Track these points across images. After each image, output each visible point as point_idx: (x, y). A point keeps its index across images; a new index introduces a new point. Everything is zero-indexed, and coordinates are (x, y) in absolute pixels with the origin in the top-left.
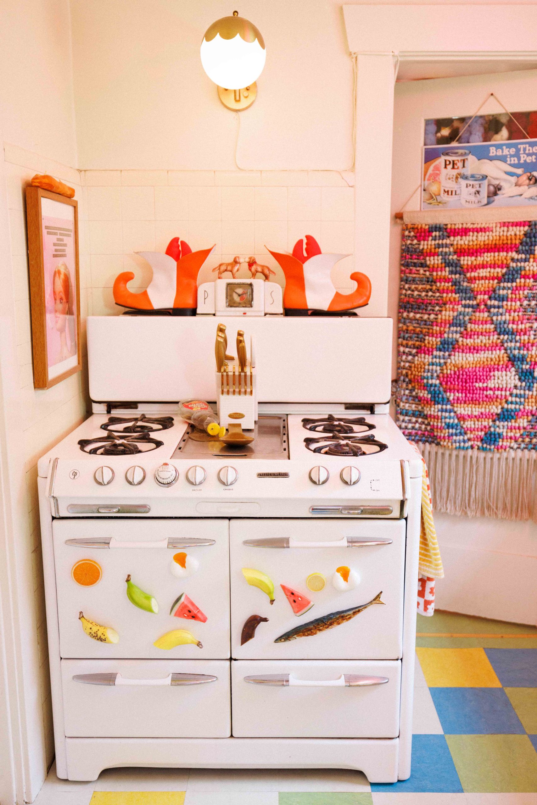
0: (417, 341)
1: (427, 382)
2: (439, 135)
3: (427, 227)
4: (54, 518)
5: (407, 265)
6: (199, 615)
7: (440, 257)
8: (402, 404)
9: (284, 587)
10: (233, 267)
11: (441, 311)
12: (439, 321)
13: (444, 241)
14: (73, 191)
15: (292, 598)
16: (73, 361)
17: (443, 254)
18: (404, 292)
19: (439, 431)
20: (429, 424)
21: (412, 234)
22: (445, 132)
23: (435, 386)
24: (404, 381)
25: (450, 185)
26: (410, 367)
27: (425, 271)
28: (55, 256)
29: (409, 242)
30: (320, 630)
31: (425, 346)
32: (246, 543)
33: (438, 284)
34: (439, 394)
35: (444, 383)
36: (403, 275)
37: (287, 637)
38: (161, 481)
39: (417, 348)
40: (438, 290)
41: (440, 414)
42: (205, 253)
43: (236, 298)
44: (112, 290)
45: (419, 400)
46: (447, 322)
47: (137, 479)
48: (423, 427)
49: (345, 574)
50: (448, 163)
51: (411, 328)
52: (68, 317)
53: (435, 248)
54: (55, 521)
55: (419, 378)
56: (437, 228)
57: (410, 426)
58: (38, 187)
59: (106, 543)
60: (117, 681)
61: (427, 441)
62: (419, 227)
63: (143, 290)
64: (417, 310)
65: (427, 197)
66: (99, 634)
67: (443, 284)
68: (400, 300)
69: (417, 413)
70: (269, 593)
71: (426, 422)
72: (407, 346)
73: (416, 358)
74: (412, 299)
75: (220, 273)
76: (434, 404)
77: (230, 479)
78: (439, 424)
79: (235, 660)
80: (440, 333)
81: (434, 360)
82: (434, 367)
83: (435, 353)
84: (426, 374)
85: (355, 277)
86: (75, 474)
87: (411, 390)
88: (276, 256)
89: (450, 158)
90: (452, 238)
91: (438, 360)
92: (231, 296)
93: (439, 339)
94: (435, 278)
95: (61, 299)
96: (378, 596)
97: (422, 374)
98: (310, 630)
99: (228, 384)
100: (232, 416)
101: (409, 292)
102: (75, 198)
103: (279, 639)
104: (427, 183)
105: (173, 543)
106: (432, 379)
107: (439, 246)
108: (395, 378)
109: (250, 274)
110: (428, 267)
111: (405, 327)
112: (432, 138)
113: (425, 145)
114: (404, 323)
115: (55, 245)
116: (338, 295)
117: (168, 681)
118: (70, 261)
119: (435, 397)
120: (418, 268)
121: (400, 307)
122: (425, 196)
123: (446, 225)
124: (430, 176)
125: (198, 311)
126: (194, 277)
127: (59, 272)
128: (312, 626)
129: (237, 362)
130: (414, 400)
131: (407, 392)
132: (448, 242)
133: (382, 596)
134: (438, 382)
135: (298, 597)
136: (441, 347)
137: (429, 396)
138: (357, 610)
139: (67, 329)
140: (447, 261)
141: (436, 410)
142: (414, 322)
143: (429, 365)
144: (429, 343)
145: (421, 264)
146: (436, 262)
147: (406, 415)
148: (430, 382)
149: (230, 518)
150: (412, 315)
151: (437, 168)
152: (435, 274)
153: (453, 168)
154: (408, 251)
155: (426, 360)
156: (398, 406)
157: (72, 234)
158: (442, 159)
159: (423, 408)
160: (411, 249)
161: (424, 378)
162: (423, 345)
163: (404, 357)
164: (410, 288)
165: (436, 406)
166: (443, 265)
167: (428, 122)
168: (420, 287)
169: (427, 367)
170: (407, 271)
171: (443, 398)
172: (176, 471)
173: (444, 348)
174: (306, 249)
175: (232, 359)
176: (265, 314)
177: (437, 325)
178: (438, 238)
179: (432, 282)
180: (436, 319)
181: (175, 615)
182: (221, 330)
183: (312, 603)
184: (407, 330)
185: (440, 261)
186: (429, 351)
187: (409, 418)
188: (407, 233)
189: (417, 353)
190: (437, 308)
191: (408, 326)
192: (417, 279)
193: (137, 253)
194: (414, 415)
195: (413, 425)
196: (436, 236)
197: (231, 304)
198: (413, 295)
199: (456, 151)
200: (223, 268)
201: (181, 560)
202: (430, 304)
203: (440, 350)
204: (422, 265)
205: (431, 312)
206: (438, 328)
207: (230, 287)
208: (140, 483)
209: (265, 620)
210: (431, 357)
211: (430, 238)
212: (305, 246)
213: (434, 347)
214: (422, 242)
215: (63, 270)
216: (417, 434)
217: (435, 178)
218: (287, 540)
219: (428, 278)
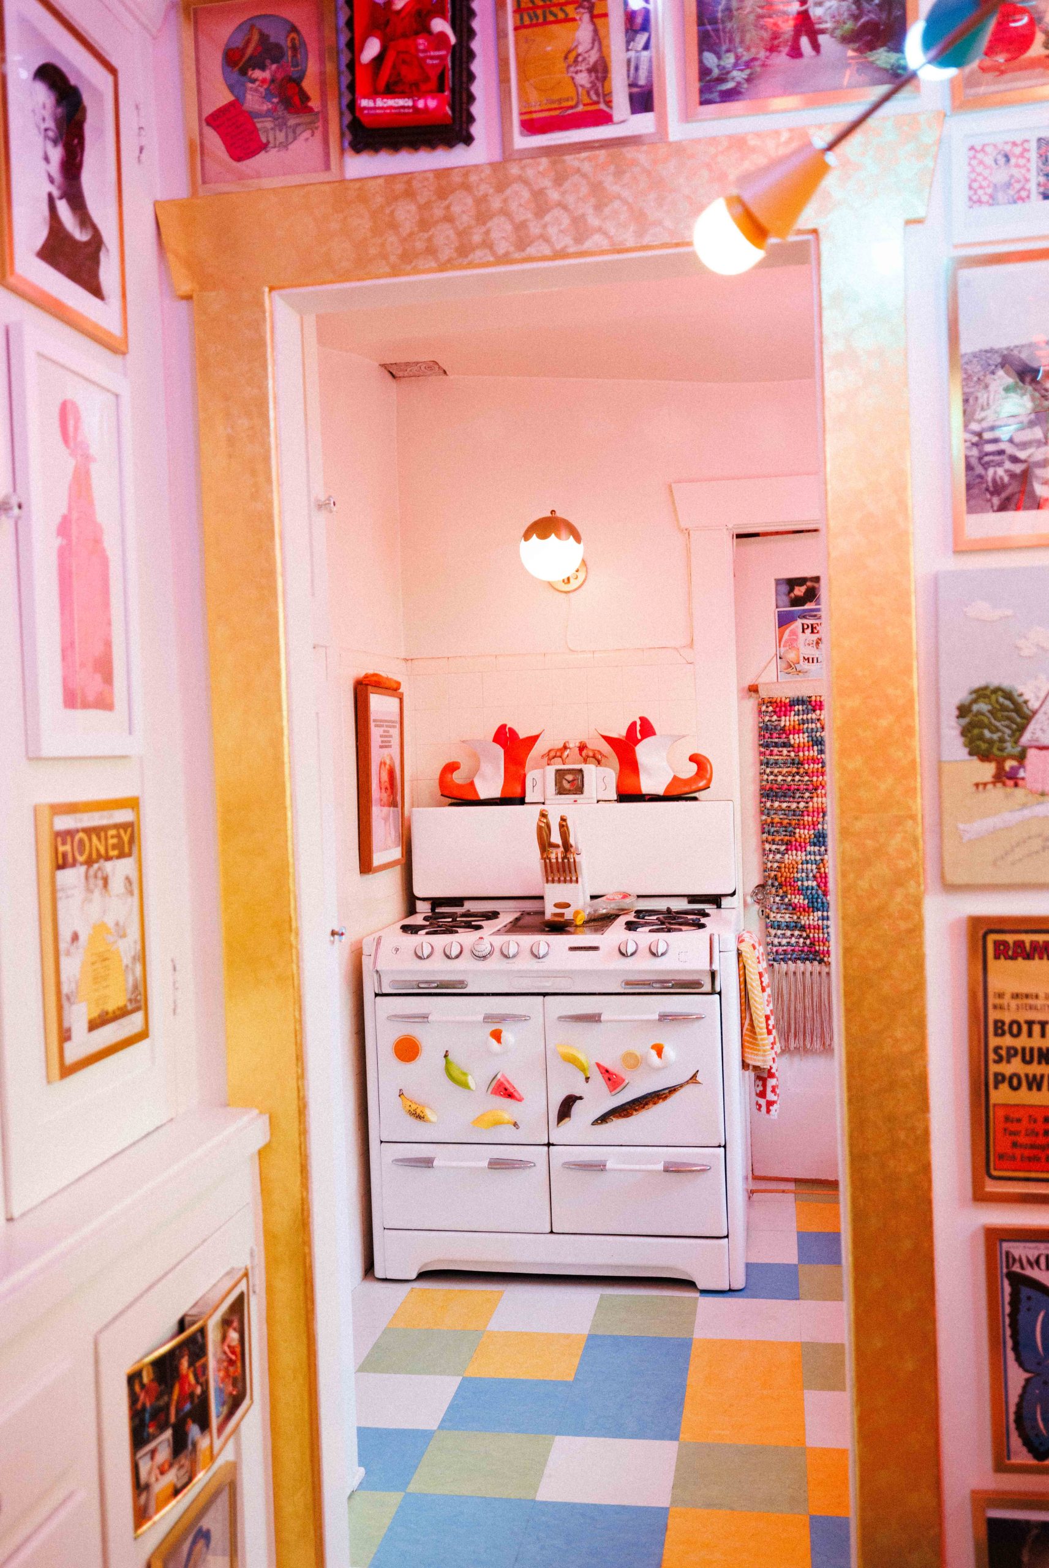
0: (786, 835)
1: (802, 885)
2: (792, 595)
3: (788, 700)
4: (377, 995)
5: (767, 746)
6: (515, 1094)
7: (806, 735)
8: (772, 915)
9: (598, 1065)
10: (562, 753)
11: (812, 798)
12: (811, 809)
13: (809, 716)
14: (399, 684)
15: (607, 1075)
16: (396, 853)
17: (809, 730)
18: (765, 777)
19: (821, 943)
20: (808, 937)
21: (771, 709)
22: (799, 591)
23: (813, 888)
24: (773, 885)
25: (811, 652)
26: (779, 867)
27: (789, 752)
28: (381, 747)
29: (767, 718)
30: (636, 1110)
31: (796, 841)
32: (560, 1018)
33: (806, 766)
34: (817, 898)
35: (822, 885)
36: (762, 758)
37: (603, 1119)
38: (477, 954)
39: (787, 844)
40: (806, 773)
41: (820, 922)
42: (534, 739)
43: (567, 785)
44: (437, 781)
45: (794, 908)
46: (820, 810)
47: (454, 953)
48: (801, 940)
49: (659, 1050)
50: (806, 627)
51: (777, 820)
52: (392, 808)
53: (799, 724)
54: (378, 998)
55: (792, 881)
56: (800, 701)
57: (784, 941)
58: (367, 685)
59: (424, 1017)
60: (435, 1163)
61: (807, 959)
62: (778, 701)
63: (469, 781)
64: (782, 799)
65: (784, 665)
66: (418, 1112)
67: (812, 765)
68: (762, 788)
69: (793, 924)
70: (583, 1070)
71: (804, 935)
72: (773, 842)
73: (786, 856)
74: (775, 786)
75: (550, 759)
76: (813, 912)
77: (542, 953)
78: (821, 935)
79: (553, 1145)
80: (813, 824)
81: (808, 857)
82: (809, 866)
83: (808, 848)
84: (799, 875)
85: (693, 758)
86: (397, 950)
87: (782, 897)
88: (608, 739)
89: (809, 622)
90: (818, 712)
91: (813, 857)
92: (561, 783)
93: (812, 832)
94: (802, 759)
95: (386, 789)
96: (695, 1076)
97: (796, 875)
98: (626, 1110)
99: (552, 872)
100: (557, 905)
101: (772, 777)
102: (400, 691)
103: (596, 1122)
104: (782, 649)
105: (488, 1018)
106: (807, 880)
107: (803, 722)
108: (762, 883)
109: (582, 759)
110: (792, 746)
111: (769, 820)
112: (785, 599)
113: (777, 607)
114: (768, 815)
115: (381, 736)
116: (675, 778)
117: (486, 1164)
118: (395, 751)
119: (813, 902)
120: (780, 749)
121: (762, 795)
122: (782, 664)
123: (810, 697)
124: (786, 642)
125: (527, 800)
126: (522, 764)
127: (385, 764)
128: (627, 1106)
129: (562, 849)
130: (786, 909)
131: (778, 899)
132: (814, 716)
133: (698, 1075)
134: (815, 883)
135: (612, 1074)
136: (815, 840)
137: (806, 902)
138: (673, 1090)
139: (391, 819)
140: (815, 739)
141: (816, 919)
142: (780, 813)
143: (802, 864)
144: (800, 837)
145: (784, 743)
146: (802, 740)
147: (779, 928)
148: (806, 884)
149: (544, 995)
150: (776, 804)
151: (793, 633)
152: (801, 754)
153: (812, 632)
154: (767, 729)
155: (799, 858)
156: (768, 917)
157: (398, 725)
158: (799, 623)
159: (799, 918)
160: (770, 727)
161: (798, 880)
162: (793, 839)
163: (771, 856)
164: (772, 773)
165: (815, 914)
166: (811, 743)
167: (778, 582)
168: (785, 770)
169: (800, 866)
170: (768, 752)
171: (823, 903)
172: (491, 945)
173: (819, 842)
174: (640, 731)
175: (557, 846)
176: (598, 801)
177: (808, 815)
178: (801, 712)
179: (798, 764)
180: (807, 807)
181: (492, 1093)
182: (543, 815)
183: (627, 1081)
184: (772, 823)
185: (806, 739)
186: (801, 847)
187: (783, 932)
188: (764, 708)
189: (787, 850)
190: (807, 795)
191: (772, 819)
192: (780, 761)
193: (463, 742)
194: (788, 927)
195: (788, 940)
196: (799, 710)
197: (561, 791)
198: (776, 780)
199: (815, 613)
200: (552, 754)
201: (497, 1035)
202: (798, 790)
203: (815, 845)
204: (784, 745)
205: (800, 800)
206: (810, 819)
207: (560, 774)
208: (457, 957)
209: (581, 1098)
210: (804, 853)
211: (793, 713)
212: (638, 728)
213: (808, 840)
214: (783, 718)
215: (388, 762)
216: (793, 951)
217: (792, 644)
218: (600, 1015)
219: (793, 760)
